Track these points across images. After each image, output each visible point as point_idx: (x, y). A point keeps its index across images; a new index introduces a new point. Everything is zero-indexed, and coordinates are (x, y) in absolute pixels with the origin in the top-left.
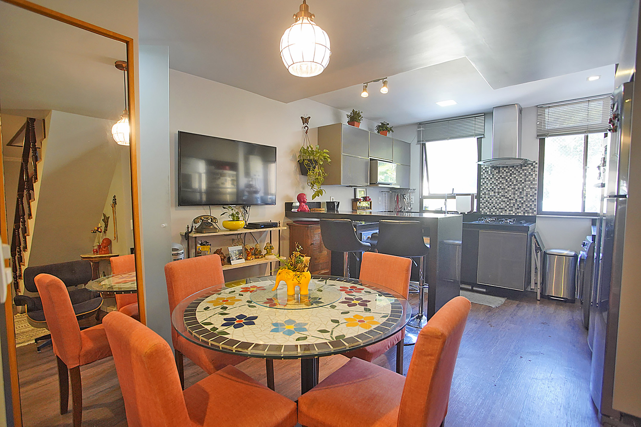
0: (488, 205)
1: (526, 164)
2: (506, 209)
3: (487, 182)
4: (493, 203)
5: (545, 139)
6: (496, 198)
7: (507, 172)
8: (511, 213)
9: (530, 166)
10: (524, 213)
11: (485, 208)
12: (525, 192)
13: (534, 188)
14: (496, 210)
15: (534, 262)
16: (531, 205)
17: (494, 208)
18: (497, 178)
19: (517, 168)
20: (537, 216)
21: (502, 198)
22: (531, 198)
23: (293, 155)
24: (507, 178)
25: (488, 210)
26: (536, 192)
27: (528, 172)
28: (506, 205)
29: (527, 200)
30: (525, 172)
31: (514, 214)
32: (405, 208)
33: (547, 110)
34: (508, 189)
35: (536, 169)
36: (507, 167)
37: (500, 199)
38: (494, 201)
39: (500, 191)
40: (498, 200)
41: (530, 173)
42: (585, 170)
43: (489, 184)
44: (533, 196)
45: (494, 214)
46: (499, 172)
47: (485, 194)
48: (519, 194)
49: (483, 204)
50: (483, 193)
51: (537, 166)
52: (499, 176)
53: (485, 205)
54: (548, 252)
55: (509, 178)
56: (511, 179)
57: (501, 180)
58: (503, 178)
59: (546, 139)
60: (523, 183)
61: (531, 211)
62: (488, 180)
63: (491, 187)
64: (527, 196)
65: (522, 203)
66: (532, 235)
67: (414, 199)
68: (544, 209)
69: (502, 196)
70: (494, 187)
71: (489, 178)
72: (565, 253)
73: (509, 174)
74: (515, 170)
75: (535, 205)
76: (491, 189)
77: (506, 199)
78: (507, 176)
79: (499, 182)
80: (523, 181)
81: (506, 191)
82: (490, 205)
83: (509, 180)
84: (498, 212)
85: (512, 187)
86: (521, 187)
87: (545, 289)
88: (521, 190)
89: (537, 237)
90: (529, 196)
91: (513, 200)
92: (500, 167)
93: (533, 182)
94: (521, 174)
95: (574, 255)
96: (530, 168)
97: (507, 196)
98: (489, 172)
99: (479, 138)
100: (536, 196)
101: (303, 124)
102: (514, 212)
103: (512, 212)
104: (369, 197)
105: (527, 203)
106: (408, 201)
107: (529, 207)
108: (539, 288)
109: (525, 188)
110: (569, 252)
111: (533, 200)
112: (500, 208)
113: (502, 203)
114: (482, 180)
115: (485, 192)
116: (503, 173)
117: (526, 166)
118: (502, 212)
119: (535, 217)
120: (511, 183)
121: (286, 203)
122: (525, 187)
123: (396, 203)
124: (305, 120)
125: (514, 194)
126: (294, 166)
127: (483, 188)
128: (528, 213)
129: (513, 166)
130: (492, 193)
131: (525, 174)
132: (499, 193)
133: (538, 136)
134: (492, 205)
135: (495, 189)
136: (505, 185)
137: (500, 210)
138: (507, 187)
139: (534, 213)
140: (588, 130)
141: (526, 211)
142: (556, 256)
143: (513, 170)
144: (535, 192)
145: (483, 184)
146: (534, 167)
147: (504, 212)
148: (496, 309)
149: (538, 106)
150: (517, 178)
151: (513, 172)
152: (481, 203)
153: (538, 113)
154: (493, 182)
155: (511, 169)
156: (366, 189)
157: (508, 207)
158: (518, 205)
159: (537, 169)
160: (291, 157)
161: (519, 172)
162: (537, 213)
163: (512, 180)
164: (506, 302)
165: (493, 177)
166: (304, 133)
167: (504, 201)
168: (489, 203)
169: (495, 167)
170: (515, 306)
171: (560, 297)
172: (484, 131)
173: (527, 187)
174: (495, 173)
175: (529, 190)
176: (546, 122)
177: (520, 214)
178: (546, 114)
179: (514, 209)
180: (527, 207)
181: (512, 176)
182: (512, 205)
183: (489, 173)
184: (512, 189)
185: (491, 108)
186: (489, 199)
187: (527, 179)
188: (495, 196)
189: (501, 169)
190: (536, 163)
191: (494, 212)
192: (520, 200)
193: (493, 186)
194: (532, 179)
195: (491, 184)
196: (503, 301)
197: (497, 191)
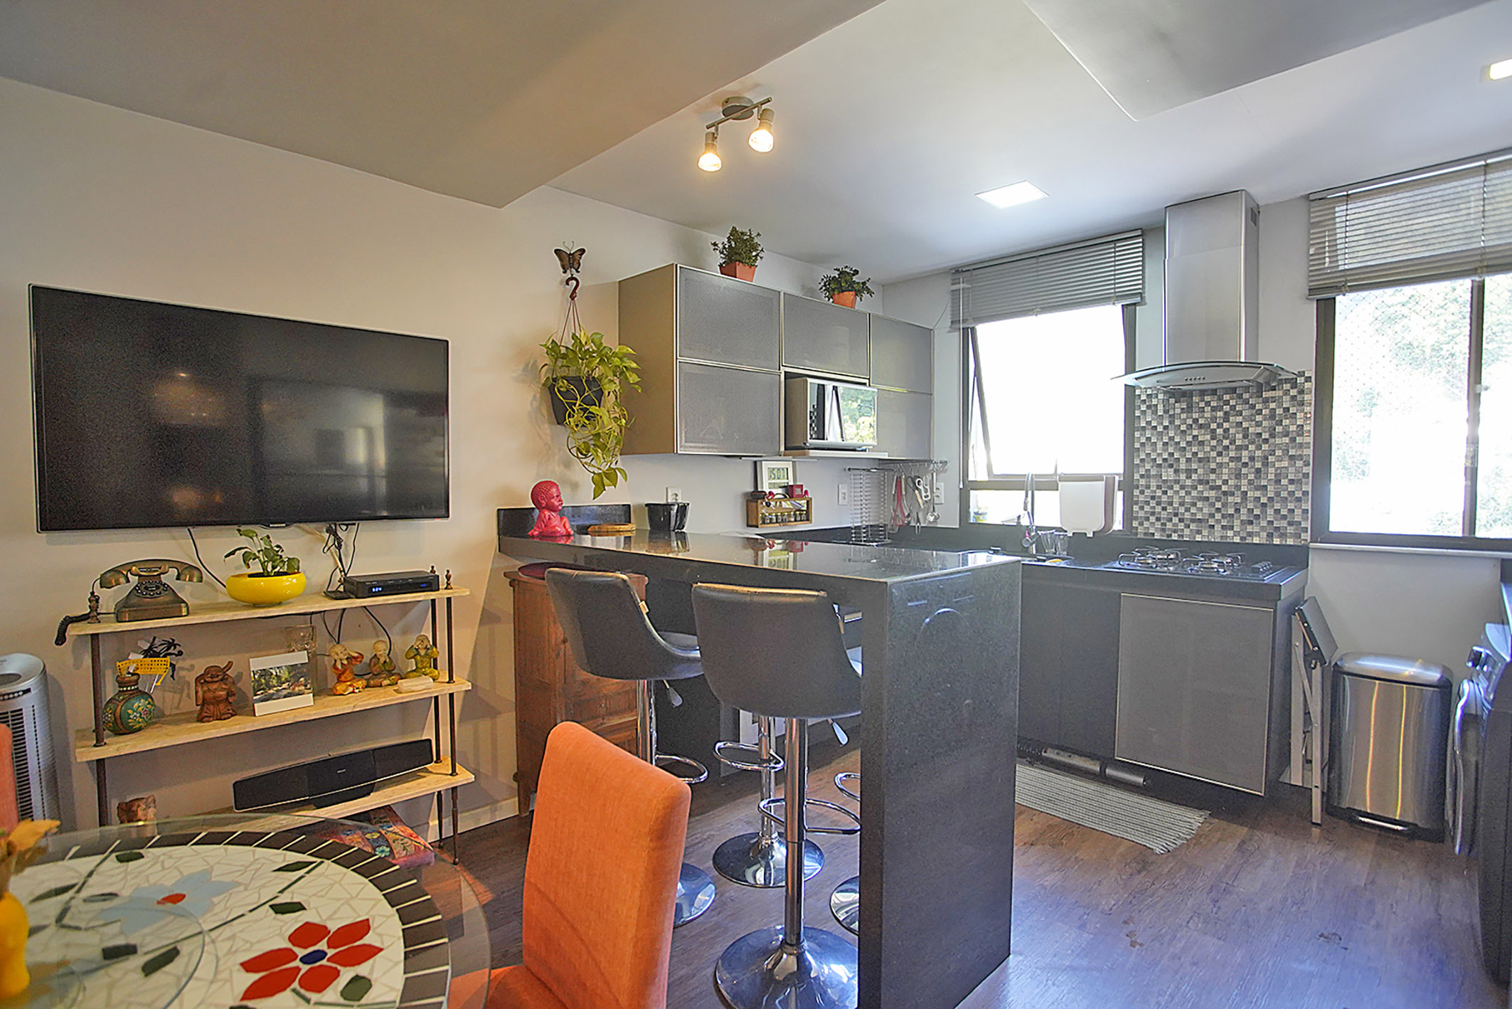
0: (1158, 509)
1: (1274, 380)
2: (1211, 522)
3: (1154, 440)
4: (1171, 504)
5: (1334, 298)
6: (1183, 487)
7: (1214, 409)
8: (1227, 537)
9: (1287, 386)
10: (1270, 536)
11: (1147, 519)
12: (1271, 470)
13: (1301, 457)
14: (1181, 526)
15: (1302, 698)
16: (1291, 511)
17: (1175, 520)
18: (1183, 427)
19: (1246, 396)
20: (1312, 545)
21: (1200, 488)
22: (1291, 488)
23: (527, 365)
24: (1214, 426)
25: (1158, 525)
26: (1309, 470)
27: (1280, 405)
28: (1213, 510)
29: (1278, 494)
30: (1273, 405)
31: (1237, 540)
32: (920, 516)
33: (1340, 209)
34: (1219, 460)
35: (1306, 397)
36: (1214, 392)
37: (1194, 493)
38: (1176, 500)
39: (1194, 466)
40: (1188, 493)
41: (1287, 410)
42: (1474, 398)
43: (1160, 445)
44: (1300, 482)
45: (1175, 537)
46: (1189, 409)
47: (1146, 475)
48: (1251, 477)
49: (1142, 508)
50: (1142, 471)
51: (1310, 386)
52: (1190, 421)
53: (1147, 508)
54: (1349, 666)
55: (1220, 426)
56: (1226, 430)
57: (1195, 433)
58: (1201, 426)
59: (1338, 299)
60: (1266, 441)
61: (1290, 530)
62: (1155, 432)
63: (1165, 456)
64: (1278, 482)
65: (1264, 505)
66: (1294, 608)
67: (944, 489)
68: (1337, 523)
69: (1201, 482)
70: (1176, 456)
71: (1160, 429)
72: (1407, 673)
73: (1220, 414)
74: (1240, 401)
75: (1305, 511)
76: (1165, 460)
77: (1213, 493)
78: (1214, 419)
79: (1189, 438)
80: (1266, 436)
81: (1213, 466)
82: (1164, 509)
83: (1220, 431)
84: (1187, 531)
85: (1232, 454)
86: (1258, 453)
87: (1340, 788)
88: (1258, 465)
89: (1309, 619)
90: (1284, 482)
91: (1233, 494)
92: (1191, 392)
93: (1299, 440)
94: (1259, 412)
95: (1439, 680)
96: (1286, 392)
97: (1215, 481)
98: (1160, 407)
99: (1127, 305)
100: (1307, 484)
101: (565, 272)
102: (1237, 534)
103: (1230, 533)
104: (801, 486)
105: (1277, 506)
106: (926, 497)
107: (1284, 517)
108: (1319, 785)
109: (1271, 459)
110: (1420, 671)
111: (1299, 494)
112: (1193, 521)
113: (1199, 504)
114: (1137, 434)
115: (1146, 470)
116: (1202, 410)
117: (1274, 389)
118: (1199, 532)
119: (1306, 549)
120: (1226, 442)
121: (499, 510)
122: (1272, 453)
123: (896, 502)
124: (570, 260)
125: (1238, 476)
126: (530, 398)
127: (1143, 456)
128: (1283, 536)
129: (1234, 390)
130: (1168, 474)
131: (1272, 415)
132: (1189, 472)
133: (1312, 291)
134: (1170, 509)
135: (1178, 459)
136: (1207, 449)
137: (1193, 526)
138: (1214, 454)
139: (1303, 536)
140: (1486, 264)
141: (1277, 529)
142: (1377, 682)
143: (1232, 403)
144: (1305, 470)
145: (1143, 444)
146: (1302, 392)
147: (1205, 532)
148: (1167, 858)
149: (1312, 197)
150: (1245, 425)
151: (1233, 408)
152: (1137, 503)
153: (1310, 218)
154: (1171, 439)
155: (1226, 397)
156: (793, 462)
157: (1218, 516)
158: (1250, 511)
159: (1309, 398)
160: (520, 372)
161: (1253, 407)
162: (1311, 538)
163: (1232, 431)
164: (1207, 828)
165: (1170, 422)
166: (567, 299)
167: (1207, 499)
168: (1158, 504)
169: (1176, 394)
170: (1231, 846)
171: (1391, 816)
172: (1143, 284)
173: (1279, 453)
174: (1178, 411)
175: (1285, 464)
176: (1339, 247)
177: (1256, 540)
178: (1337, 220)
179: (1237, 523)
180: (1279, 516)
181: (1231, 419)
182: (1231, 511)
183: (1160, 413)
184: (1232, 459)
185: (1158, 211)
186: (1159, 493)
187: (1279, 429)
188: (1177, 482)
189: (1196, 399)
190: (1308, 379)
191: (1175, 531)
192: (1258, 494)
193: (1171, 450)
194: (1293, 428)
195: (1165, 444)
196: (1196, 825)
197: (1183, 466)
